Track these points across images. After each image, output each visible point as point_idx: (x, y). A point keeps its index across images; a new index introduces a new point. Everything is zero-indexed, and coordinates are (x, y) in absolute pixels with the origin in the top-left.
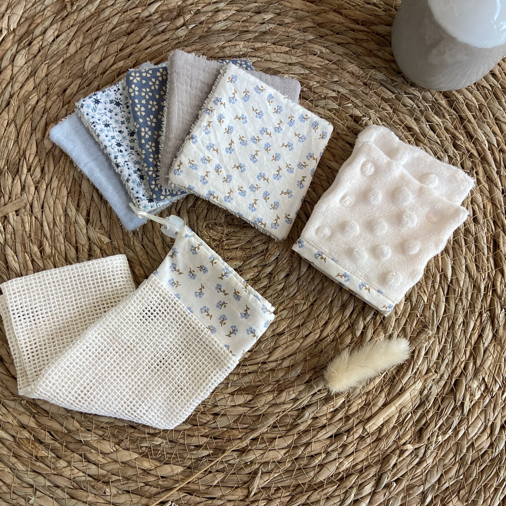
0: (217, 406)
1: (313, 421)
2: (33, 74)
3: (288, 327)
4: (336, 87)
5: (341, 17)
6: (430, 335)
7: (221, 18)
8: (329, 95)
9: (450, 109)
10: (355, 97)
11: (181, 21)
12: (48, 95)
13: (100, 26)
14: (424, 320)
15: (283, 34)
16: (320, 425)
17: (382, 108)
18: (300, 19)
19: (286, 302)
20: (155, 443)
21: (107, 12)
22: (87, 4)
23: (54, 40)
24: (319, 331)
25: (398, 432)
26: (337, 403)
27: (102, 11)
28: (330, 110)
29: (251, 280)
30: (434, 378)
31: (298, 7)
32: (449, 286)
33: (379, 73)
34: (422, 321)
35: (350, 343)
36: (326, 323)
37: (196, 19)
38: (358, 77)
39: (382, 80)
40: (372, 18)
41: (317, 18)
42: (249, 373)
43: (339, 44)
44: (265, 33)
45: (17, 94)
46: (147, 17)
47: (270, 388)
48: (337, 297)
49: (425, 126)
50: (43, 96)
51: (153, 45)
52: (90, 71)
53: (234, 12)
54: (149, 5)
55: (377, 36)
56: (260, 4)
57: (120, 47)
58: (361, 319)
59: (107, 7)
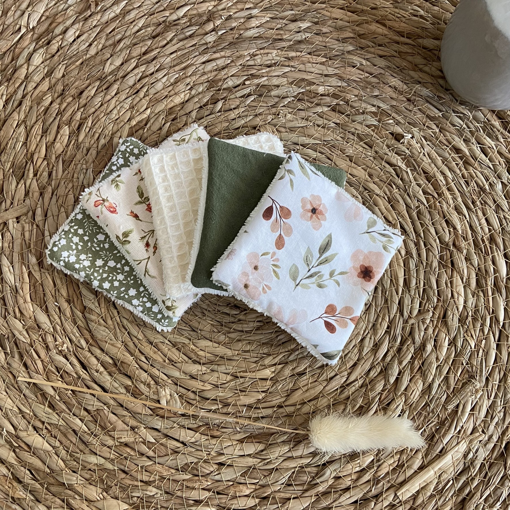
0: (223, 454)
1: (335, 480)
2: (49, 74)
3: (310, 366)
4: (376, 102)
5: (384, 28)
6: (478, 387)
7: (253, 25)
8: (368, 110)
9: (504, 131)
10: (397, 113)
11: (210, 26)
12: (63, 96)
13: (124, 28)
14: (470, 370)
15: (320, 44)
16: (343, 487)
17: (427, 126)
18: (340, 29)
20: (148, 493)
21: (132, 15)
22: (113, 4)
23: (74, 40)
24: (346, 373)
25: (436, 503)
26: (364, 462)
27: (127, 13)
28: (368, 126)
30: (480, 439)
31: (337, 17)
32: (500, 331)
33: (425, 89)
34: (468, 370)
35: (383, 390)
36: (355, 365)
37: (227, 25)
38: (401, 93)
39: (428, 96)
40: (419, 31)
41: (357, 29)
42: (262, 417)
43: (381, 57)
44: (300, 42)
45: (30, 94)
46: (175, 21)
47: (286, 437)
49: (475, 148)
50: (58, 97)
51: (179, 50)
52: (110, 73)
53: (268, 19)
54: (178, 8)
55: (424, 50)
56: (297, 12)
57: (144, 50)
58: (396, 362)
59: (134, 9)
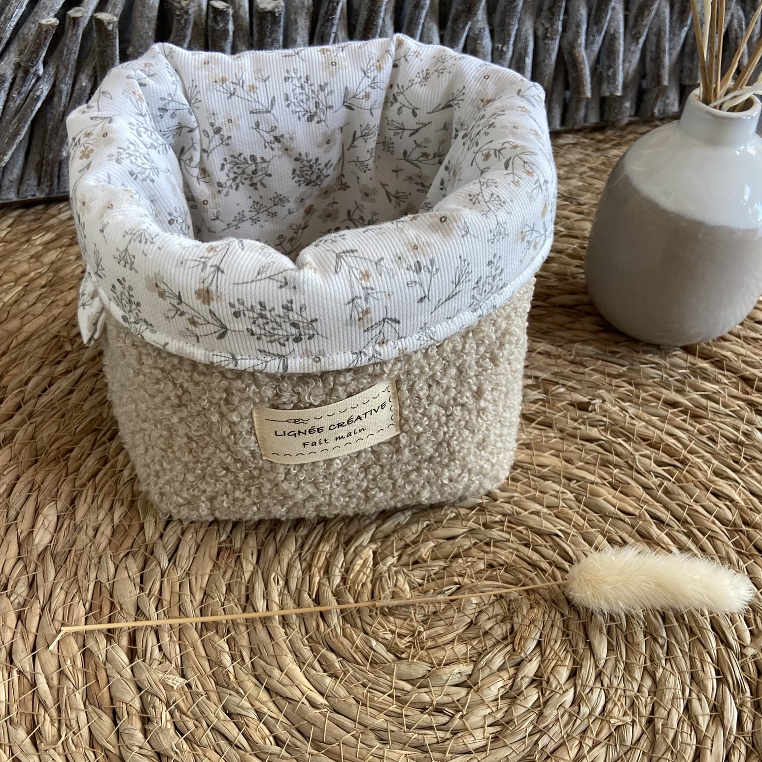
9: (721, 371)
10: (565, 379)
17: (615, 386)
19: (595, 728)
29: (503, 697)
33: (587, 347)
48: (694, 695)
55: (563, 309)
